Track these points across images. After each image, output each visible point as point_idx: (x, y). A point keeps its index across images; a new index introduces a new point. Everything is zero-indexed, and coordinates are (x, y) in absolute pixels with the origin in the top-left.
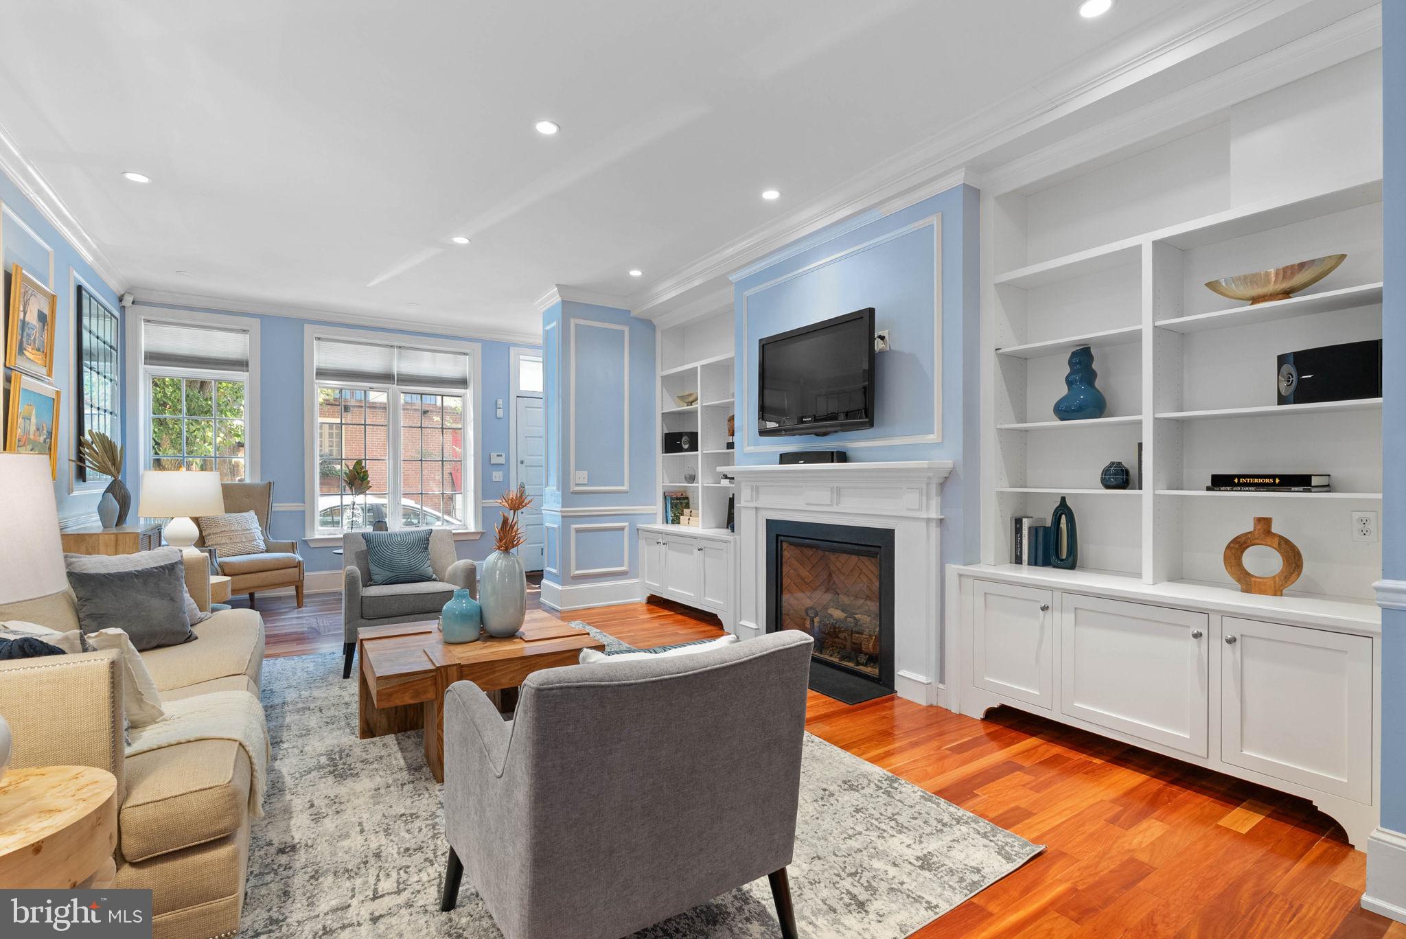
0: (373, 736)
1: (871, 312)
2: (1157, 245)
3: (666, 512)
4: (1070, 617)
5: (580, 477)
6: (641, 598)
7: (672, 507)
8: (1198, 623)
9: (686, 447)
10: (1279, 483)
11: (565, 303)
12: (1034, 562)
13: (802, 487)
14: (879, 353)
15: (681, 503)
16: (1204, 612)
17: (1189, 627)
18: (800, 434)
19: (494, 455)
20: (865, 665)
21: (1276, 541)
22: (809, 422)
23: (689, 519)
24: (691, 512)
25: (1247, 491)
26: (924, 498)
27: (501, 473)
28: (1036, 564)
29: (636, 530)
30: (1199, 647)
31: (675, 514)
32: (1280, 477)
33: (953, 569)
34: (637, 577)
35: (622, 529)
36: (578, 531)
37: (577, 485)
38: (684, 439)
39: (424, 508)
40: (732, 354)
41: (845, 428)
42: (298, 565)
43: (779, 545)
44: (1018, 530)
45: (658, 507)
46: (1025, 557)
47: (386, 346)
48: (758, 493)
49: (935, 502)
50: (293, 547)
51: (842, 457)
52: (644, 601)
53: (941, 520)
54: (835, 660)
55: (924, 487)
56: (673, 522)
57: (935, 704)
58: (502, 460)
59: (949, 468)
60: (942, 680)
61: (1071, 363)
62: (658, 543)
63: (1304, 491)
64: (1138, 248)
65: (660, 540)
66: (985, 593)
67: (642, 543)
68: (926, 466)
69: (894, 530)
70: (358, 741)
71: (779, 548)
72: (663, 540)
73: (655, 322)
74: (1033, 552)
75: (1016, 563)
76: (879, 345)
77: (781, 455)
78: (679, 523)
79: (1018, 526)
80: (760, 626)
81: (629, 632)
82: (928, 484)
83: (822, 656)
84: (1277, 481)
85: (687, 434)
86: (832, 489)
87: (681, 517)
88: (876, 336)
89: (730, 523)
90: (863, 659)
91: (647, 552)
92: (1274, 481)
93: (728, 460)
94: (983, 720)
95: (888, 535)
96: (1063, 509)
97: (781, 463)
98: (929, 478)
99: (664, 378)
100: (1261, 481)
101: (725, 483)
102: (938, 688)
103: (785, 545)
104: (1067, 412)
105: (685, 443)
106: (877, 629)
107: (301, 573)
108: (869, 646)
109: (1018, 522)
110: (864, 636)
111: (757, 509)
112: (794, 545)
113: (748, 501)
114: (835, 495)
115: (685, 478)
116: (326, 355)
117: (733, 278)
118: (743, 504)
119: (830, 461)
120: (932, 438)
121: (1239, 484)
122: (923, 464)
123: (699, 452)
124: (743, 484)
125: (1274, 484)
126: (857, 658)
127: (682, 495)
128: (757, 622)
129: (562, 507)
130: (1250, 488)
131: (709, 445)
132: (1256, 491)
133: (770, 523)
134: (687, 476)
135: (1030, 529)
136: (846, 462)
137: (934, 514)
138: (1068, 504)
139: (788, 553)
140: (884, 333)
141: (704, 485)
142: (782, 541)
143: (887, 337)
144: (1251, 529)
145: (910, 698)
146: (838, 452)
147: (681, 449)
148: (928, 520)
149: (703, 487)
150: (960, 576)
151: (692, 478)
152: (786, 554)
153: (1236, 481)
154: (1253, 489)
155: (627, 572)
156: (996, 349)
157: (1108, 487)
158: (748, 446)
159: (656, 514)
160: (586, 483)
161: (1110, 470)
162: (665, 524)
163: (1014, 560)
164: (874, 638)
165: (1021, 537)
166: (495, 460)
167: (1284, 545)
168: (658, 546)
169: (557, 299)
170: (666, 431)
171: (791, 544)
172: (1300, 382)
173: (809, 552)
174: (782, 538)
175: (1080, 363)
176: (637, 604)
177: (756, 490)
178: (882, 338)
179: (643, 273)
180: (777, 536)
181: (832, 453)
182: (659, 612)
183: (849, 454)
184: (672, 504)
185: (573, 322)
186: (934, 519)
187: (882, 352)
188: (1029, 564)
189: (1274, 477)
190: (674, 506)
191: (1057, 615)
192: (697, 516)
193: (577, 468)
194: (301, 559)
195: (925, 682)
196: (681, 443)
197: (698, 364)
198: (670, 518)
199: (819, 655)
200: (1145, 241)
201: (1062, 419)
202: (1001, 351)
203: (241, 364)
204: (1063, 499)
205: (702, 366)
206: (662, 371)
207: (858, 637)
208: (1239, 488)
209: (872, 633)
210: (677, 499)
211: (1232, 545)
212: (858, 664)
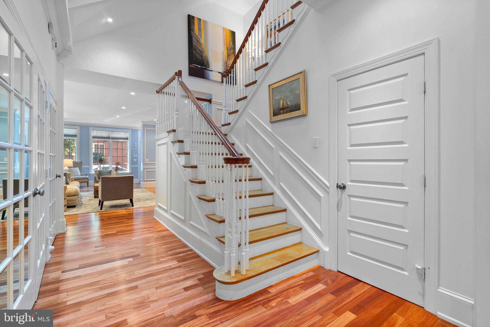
0: (96, 198)
5: (147, 160)
11: (143, 125)
19: (134, 155)
27: (136, 159)
36: (146, 171)
37: (146, 162)
39: (123, 168)
42: (88, 178)
47: (109, 131)
50: (86, 175)
58: (136, 156)
70: (94, 199)
107: (88, 180)
116: (94, 133)
129: (143, 166)
166: (134, 156)
169: (142, 123)
185: (145, 129)
193: (146, 158)
194: (88, 177)
203: (75, 136)
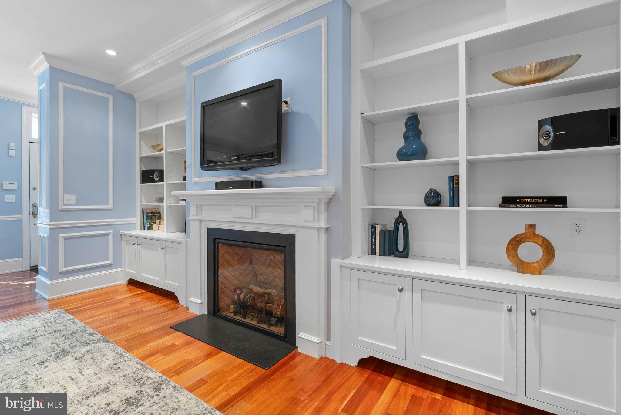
1: (279, 82)
2: (469, 44)
3: (144, 222)
4: (417, 296)
5: (68, 199)
6: (123, 281)
7: (147, 219)
8: (508, 301)
9: (157, 179)
10: (546, 202)
11: (52, 69)
12: (383, 253)
13: (231, 206)
14: (284, 113)
15: (155, 216)
16: (514, 292)
17: (502, 303)
18: (230, 169)
19: (6, 183)
20: (275, 326)
21: (541, 239)
22: (235, 160)
23: (159, 226)
24: (160, 222)
25: (526, 207)
26: (316, 213)
27: (14, 196)
28: (384, 255)
29: (120, 235)
30: (510, 317)
31: (150, 223)
32: (547, 198)
33: (336, 262)
34: (120, 266)
35: (108, 235)
36: (66, 238)
37: (65, 205)
38: (156, 174)
40: (184, 118)
41: (262, 165)
43: (216, 245)
44: (373, 233)
45: (137, 219)
46: (377, 250)
48: (201, 209)
49: (323, 216)
51: (259, 184)
52: (125, 282)
53: (327, 228)
54: (254, 323)
55: (316, 205)
56: (148, 228)
57: (324, 356)
58: (14, 187)
59: (333, 192)
60: (328, 338)
61: (407, 125)
62: (134, 244)
63: (563, 207)
64: (456, 46)
65: (136, 242)
66: (358, 279)
67: (124, 244)
68: (320, 190)
69: (295, 235)
71: (216, 247)
72: (138, 241)
73: (135, 95)
74: (383, 246)
75: (372, 254)
76: (284, 108)
77: (216, 183)
78: (152, 229)
79: (373, 230)
80: (203, 301)
81: (100, 315)
82: (319, 203)
83: (246, 320)
84: (545, 200)
85: (157, 171)
86: (252, 207)
87: (154, 225)
88: (282, 100)
89: (184, 229)
90: (273, 321)
91: (127, 249)
92: (543, 200)
93: (182, 187)
94: (356, 366)
95: (291, 239)
96: (401, 219)
97: (216, 188)
98: (320, 199)
99: (142, 134)
100: (534, 200)
101: (182, 203)
102: (326, 344)
103: (220, 245)
104: (406, 155)
105: (156, 177)
106: (283, 300)
108: (278, 311)
109: (373, 227)
110: (274, 306)
111: (201, 221)
112: (228, 245)
113: (194, 215)
114: (254, 211)
115: (157, 199)
117: (186, 63)
118: (191, 217)
119: (251, 187)
120: (321, 171)
121: (521, 203)
122: (318, 189)
123: (164, 183)
124: (191, 203)
125: (543, 203)
126: (269, 321)
127: (156, 210)
128: (201, 299)
129: (50, 221)
130: (528, 205)
131: (170, 178)
132: (532, 207)
133: (210, 231)
134: (158, 198)
135: (380, 232)
136: (262, 188)
137: (323, 225)
138: (403, 215)
139: (222, 250)
140: (287, 100)
141: (168, 204)
142: (218, 243)
143: (289, 103)
144: (523, 232)
145: (307, 353)
146: (256, 181)
147: (153, 181)
148: (319, 229)
149: (167, 206)
150: (341, 267)
151: (161, 200)
152: (221, 251)
153: (519, 200)
154: (530, 206)
155: (112, 264)
156: (361, 114)
157: (428, 205)
158: (195, 178)
159: (136, 223)
160: (75, 203)
161: (431, 194)
162: (143, 230)
163: (370, 253)
164: (281, 307)
165: (375, 237)
166: (7, 187)
167: (545, 243)
168: (134, 246)
169: (45, 66)
170: (143, 168)
171: (224, 244)
172: (556, 136)
173: (237, 250)
174: (218, 240)
175: (412, 125)
176: (119, 285)
177: (200, 208)
178: (286, 103)
179: (117, 53)
180: (215, 239)
181: (252, 181)
182: (135, 291)
183: (264, 183)
184: (147, 216)
185: (59, 85)
186: (323, 228)
187: (286, 113)
188: (380, 255)
189: (543, 198)
190: (149, 218)
191: (409, 294)
192: (164, 225)
193: (65, 192)
195: (318, 342)
196: (153, 177)
197: (164, 124)
198: (146, 226)
199: (243, 320)
200: (461, 41)
201: (401, 160)
202: (364, 115)
204: (401, 213)
205: (166, 126)
206: (140, 128)
207: (270, 306)
208: (520, 205)
209: (279, 304)
210: (152, 213)
211: (513, 242)
212: (270, 325)
